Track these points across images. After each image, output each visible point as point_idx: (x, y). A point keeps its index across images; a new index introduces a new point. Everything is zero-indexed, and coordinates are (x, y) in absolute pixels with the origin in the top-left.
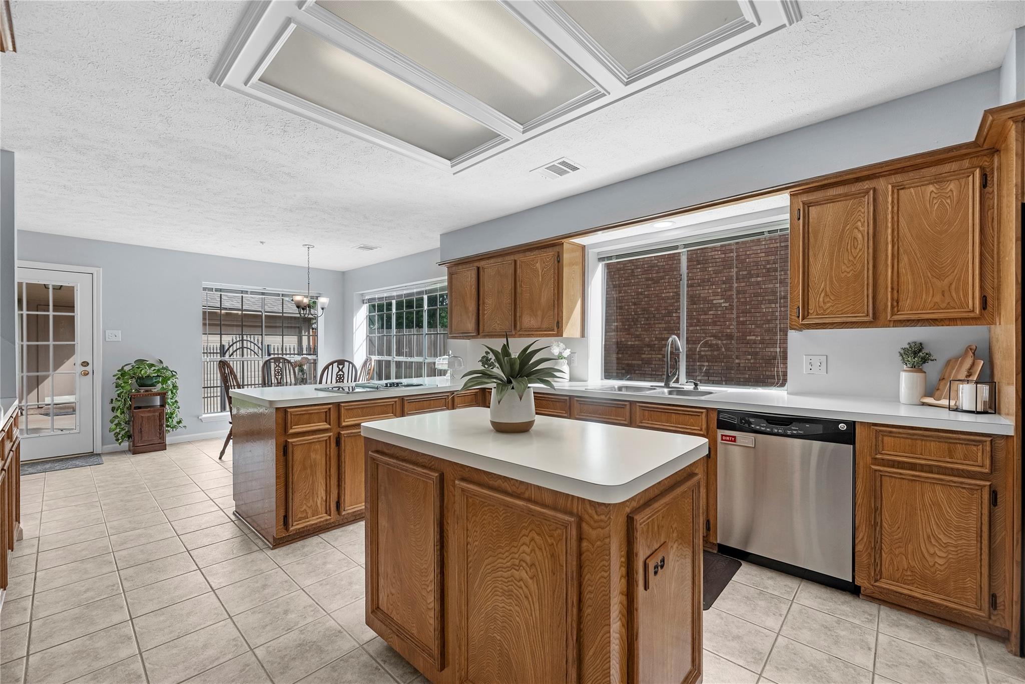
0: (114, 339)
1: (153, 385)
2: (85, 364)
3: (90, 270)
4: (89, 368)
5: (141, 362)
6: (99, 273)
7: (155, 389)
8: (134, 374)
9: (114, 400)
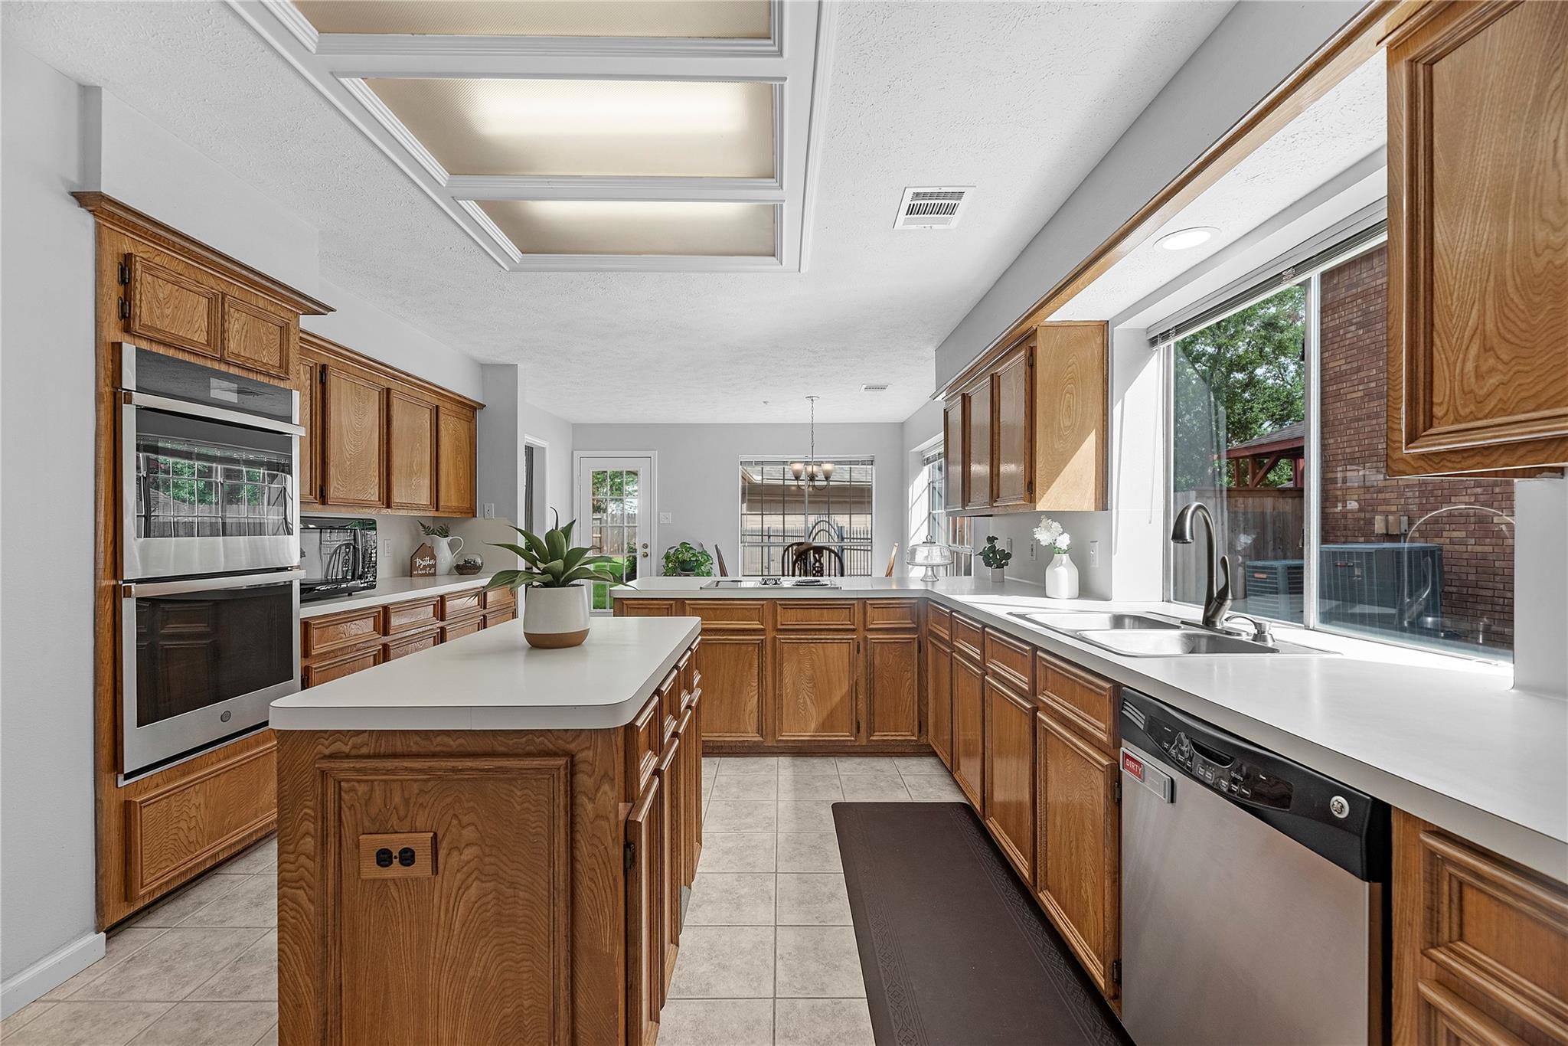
0: (666, 521)
2: (645, 546)
3: (648, 454)
4: (647, 550)
5: (683, 545)
6: (654, 455)
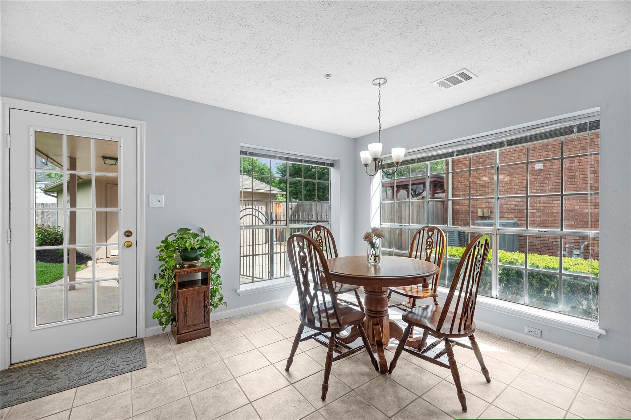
0: (158, 205)
1: (196, 259)
2: (128, 234)
3: (133, 123)
4: (132, 239)
5: (184, 230)
6: (143, 127)
7: (198, 263)
8: (178, 246)
9: (158, 275)
